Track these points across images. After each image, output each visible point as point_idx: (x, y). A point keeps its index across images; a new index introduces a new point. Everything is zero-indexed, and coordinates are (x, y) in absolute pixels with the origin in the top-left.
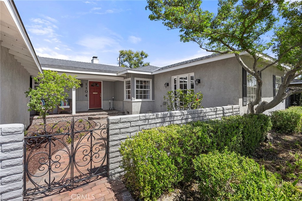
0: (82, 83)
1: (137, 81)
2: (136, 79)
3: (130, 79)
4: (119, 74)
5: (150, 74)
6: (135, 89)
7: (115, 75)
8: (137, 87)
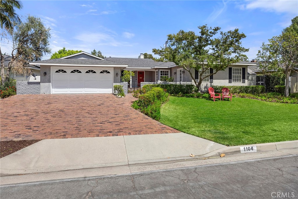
0: (134, 72)
1: (161, 72)
2: (160, 70)
3: (157, 70)
4: (152, 68)
5: (167, 67)
6: (160, 76)
7: (150, 68)
8: (161, 74)
